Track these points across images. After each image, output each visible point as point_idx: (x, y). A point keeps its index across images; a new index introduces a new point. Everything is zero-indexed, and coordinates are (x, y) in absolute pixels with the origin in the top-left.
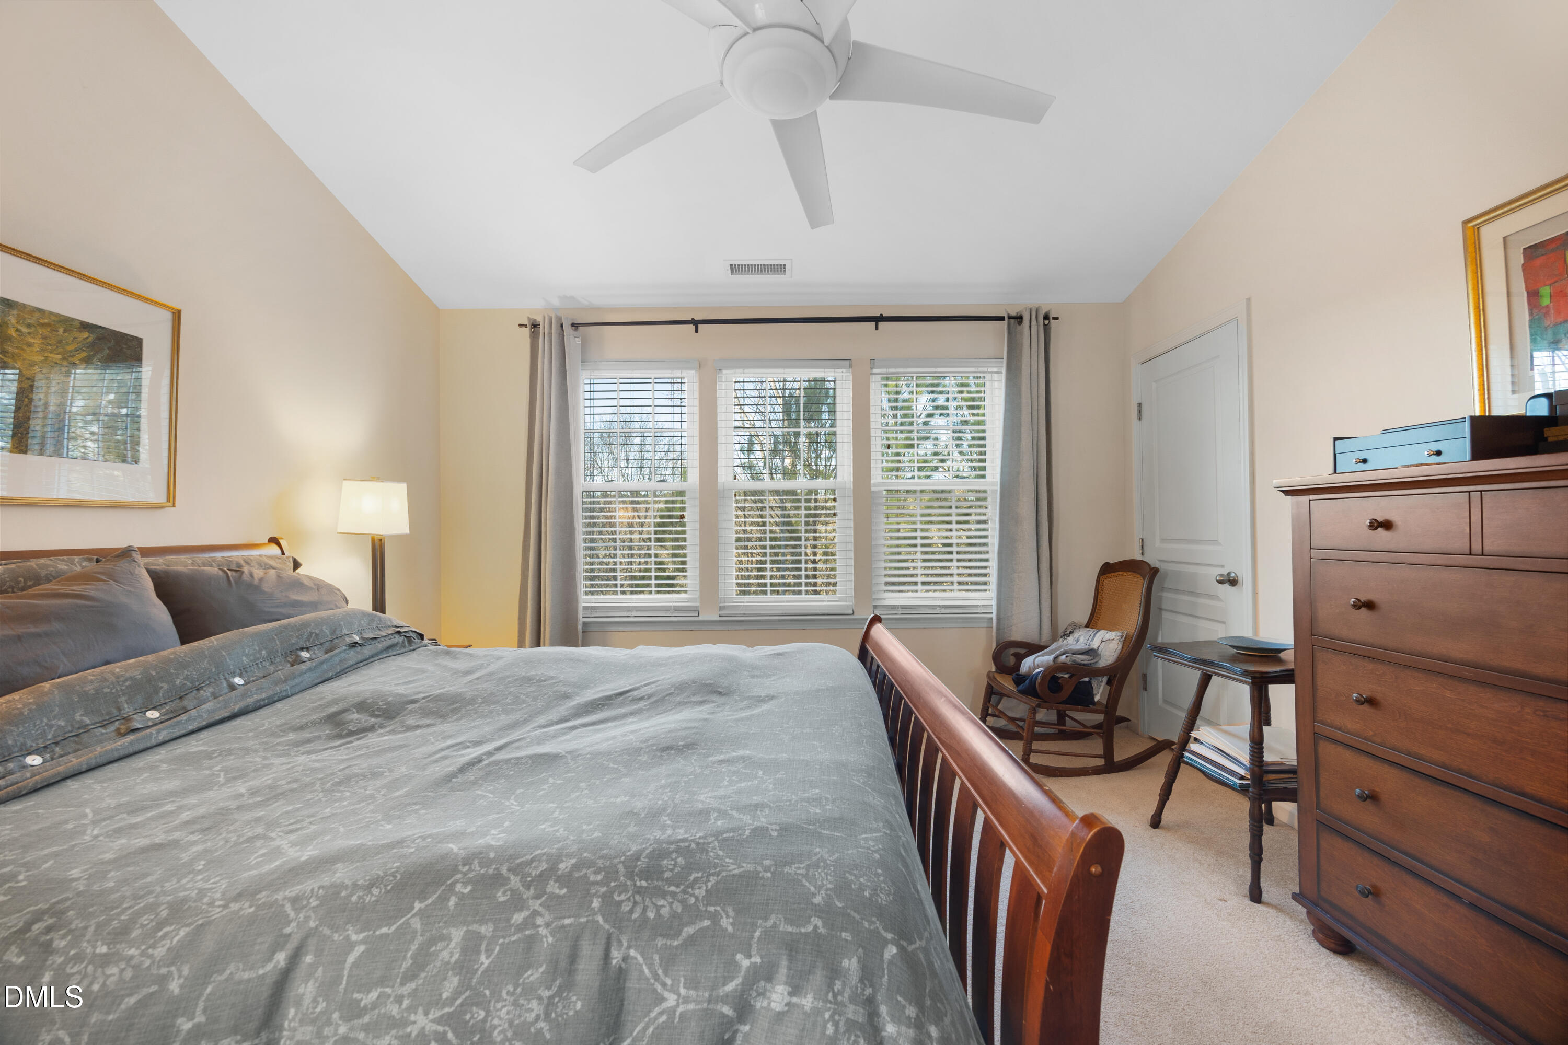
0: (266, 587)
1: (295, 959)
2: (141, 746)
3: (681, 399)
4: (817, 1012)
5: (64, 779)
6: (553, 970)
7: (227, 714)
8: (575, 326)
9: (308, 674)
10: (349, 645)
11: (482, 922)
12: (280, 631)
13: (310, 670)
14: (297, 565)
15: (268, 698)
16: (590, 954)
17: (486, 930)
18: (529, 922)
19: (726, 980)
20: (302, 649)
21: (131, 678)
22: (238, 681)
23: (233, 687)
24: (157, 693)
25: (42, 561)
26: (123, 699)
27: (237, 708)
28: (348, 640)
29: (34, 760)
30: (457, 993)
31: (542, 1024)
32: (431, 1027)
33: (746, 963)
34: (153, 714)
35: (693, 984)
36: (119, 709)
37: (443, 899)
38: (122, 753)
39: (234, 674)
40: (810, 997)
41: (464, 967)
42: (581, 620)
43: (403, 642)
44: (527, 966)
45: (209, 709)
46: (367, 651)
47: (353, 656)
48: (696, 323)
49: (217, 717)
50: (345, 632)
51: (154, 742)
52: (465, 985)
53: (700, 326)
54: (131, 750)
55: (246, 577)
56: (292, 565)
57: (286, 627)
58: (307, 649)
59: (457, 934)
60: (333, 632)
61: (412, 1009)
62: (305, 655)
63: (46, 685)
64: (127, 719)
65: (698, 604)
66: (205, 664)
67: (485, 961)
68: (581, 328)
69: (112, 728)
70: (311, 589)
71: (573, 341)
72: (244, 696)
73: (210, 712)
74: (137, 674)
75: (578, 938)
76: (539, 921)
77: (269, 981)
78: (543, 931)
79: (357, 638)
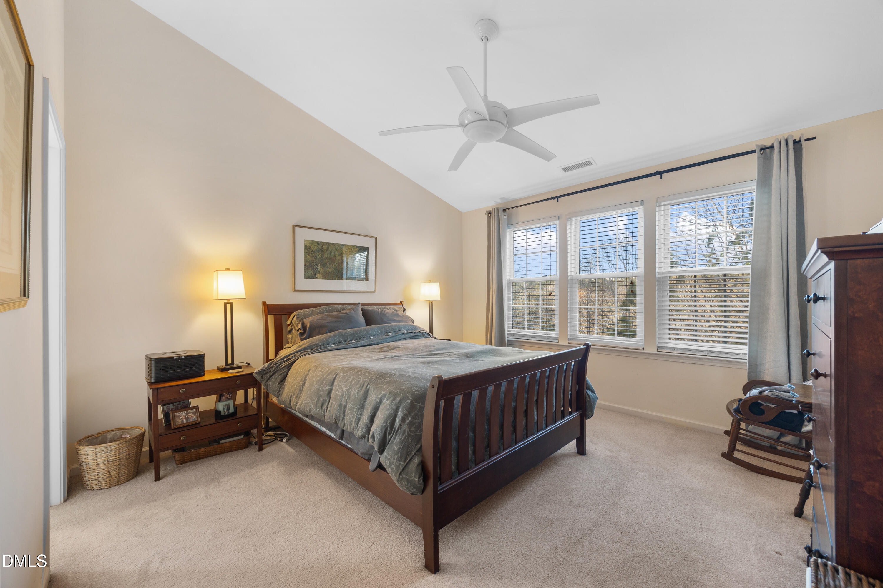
0: (387, 315)
1: (336, 376)
2: (348, 347)
3: (550, 236)
4: (388, 404)
5: (335, 350)
6: (360, 387)
7: (366, 344)
8: (504, 210)
9: (389, 339)
10: (402, 333)
11: (355, 376)
12: (384, 327)
13: (389, 338)
14: (404, 310)
15: (377, 343)
16: (365, 385)
17: (355, 377)
18: (360, 378)
19: (379, 395)
20: (389, 332)
21: (351, 333)
22: (372, 338)
23: (370, 338)
24: (355, 337)
25: (346, 306)
26: (349, 337)
27: (369, 343)
28: (402, 332)
29: (333, 345)
30: (349, 386)
31: (356, 394)
32: (345, 390)
33: (383, 393)
34: (353, 341)
35: (375, 395)
36: (348, 339)
37: (353, 372)
38: (345, 347)
39: (371, 336)
40: (388, 401)
41: (351, 382)
42: (506, 339)
43: (421, 335)
44: (357, 385)
45: (363, 342)
46: (407, 336)
47: (403, 336)
48: (557, 198)
49: (364, 344)
50: (402, 329)
51: (351, 347)
52: (350, 386)
53: (559, 199)
54: (347, 347)
55: (383, 312)
56: (403, 309)
57: (386, 326)
58: (391, 332)
59: (352, 377)
60: (399, 329)
61: (344, 387)
62: (390, 334)
63: (337, 331)
64: (349, 341)
65: (558, 336)
66: (365, 332)
67: (353, 382)
68: (507, 211)
69: (346, 343)
70: (401, 316)
71: (504, 217)
72: (372, 341)
73: (363, 343)
74: (352, 332)
75: (365, 382)
76: (362, 378)
77: (333, 378)
78: (361, 380)
79: (405, 332)
